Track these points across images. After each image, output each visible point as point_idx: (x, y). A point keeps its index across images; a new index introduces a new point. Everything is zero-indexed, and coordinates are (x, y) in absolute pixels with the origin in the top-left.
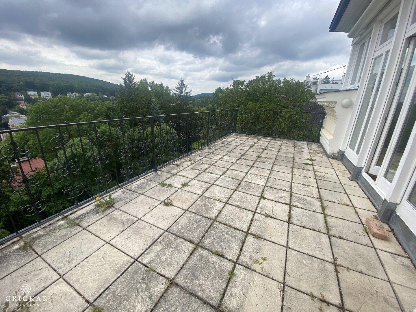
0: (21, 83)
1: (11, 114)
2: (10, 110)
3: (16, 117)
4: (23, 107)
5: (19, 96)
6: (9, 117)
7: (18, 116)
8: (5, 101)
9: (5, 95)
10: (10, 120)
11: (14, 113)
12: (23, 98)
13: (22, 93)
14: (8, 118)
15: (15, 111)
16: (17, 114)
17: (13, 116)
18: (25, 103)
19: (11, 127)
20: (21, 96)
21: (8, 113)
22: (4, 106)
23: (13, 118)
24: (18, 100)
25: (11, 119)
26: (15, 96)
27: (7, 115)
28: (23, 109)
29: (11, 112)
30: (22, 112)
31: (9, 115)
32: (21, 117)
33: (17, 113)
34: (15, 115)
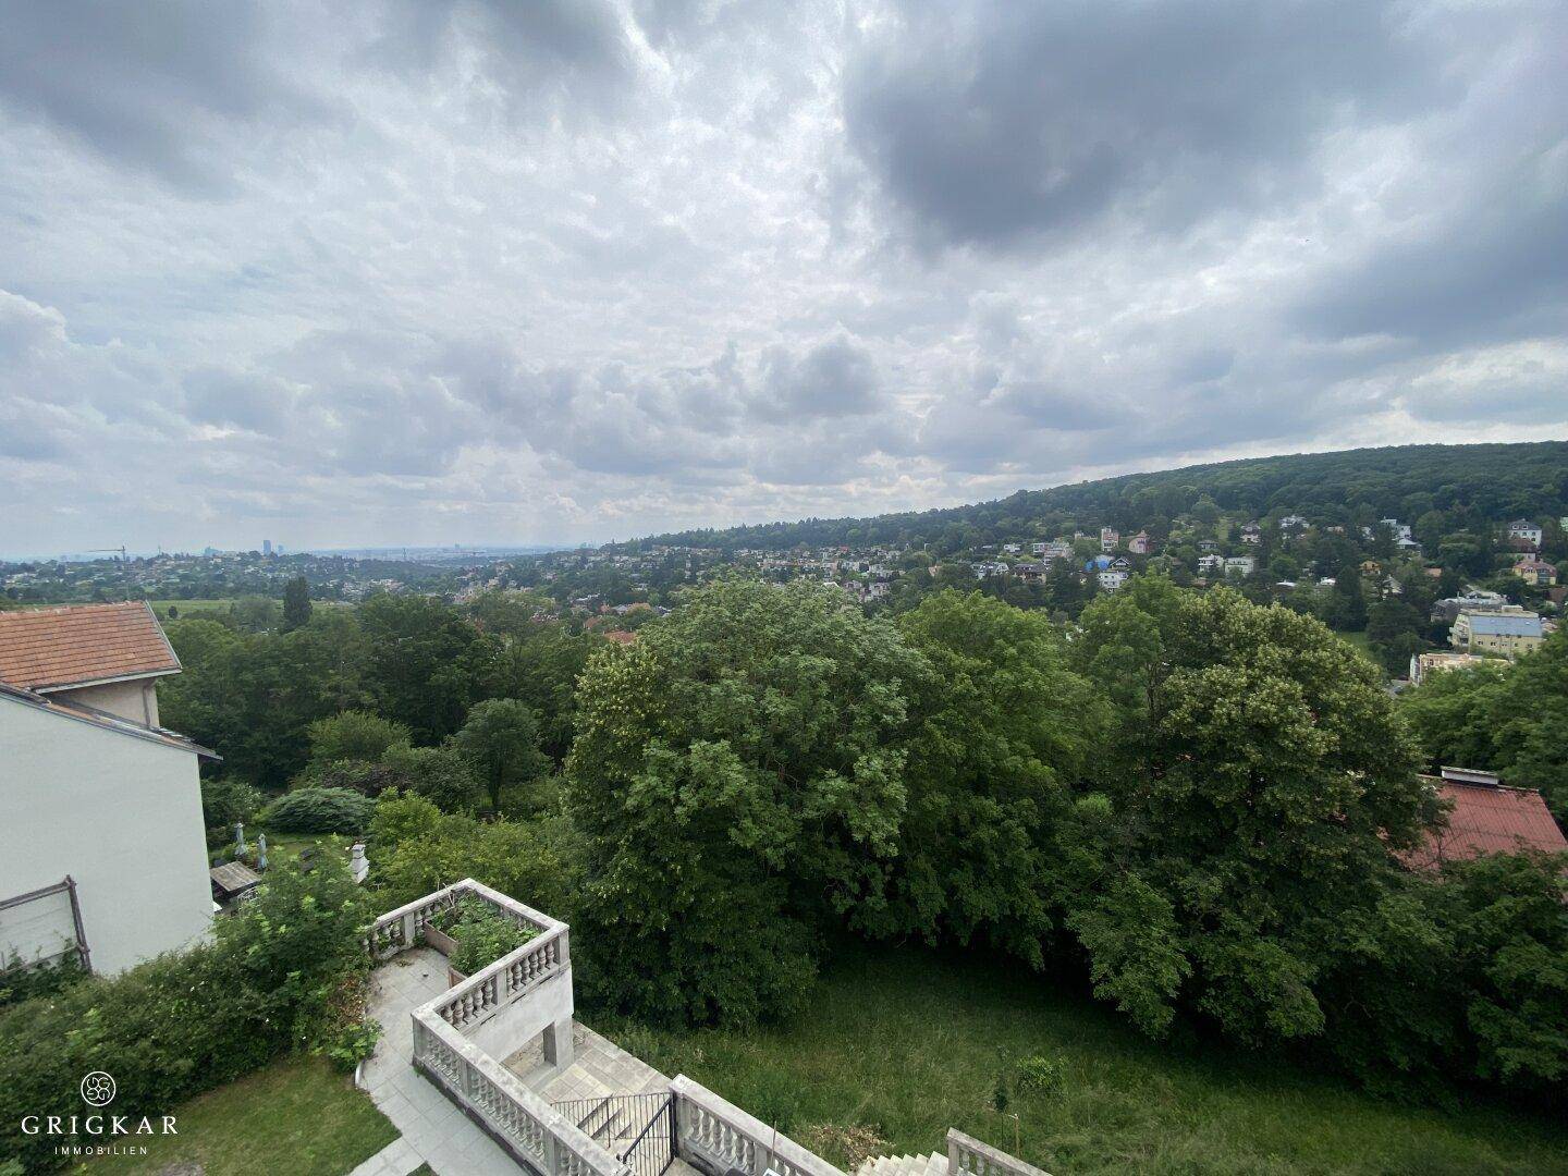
0: (1549, 487)
1: (1472, 597)
2: (1473, 582)
3: (1488, 608)
4: (1526, 576)
5: (1525, 534)
6: (1460, 606)
7: (1496, 608)
8: (1466, 551)
9: (1470, 532)
10: (1461, 617)
11: (1485, 594)
12: (1537, 542)
13: (1540, 525)
14: (1454, 611)
15: (1488, 588)
16: (1494, 597)
17: (1475, 606)
18: (1537, 560)
19: (1454, 641)
20: (1529, 535)
21: (1464, 591)
22: (1455, 567)
23: (1473, 611)
24: (1513, 550)
25: (1466, 614)
26: (1506, 535)
27: (1455, 600)
28: (1524, 581)
29: (1474, 589)
30: (1517, 593)
31: (1462, 600)
32: (1507, 610)
33: (1494, 595)
34: (1484, 601)
